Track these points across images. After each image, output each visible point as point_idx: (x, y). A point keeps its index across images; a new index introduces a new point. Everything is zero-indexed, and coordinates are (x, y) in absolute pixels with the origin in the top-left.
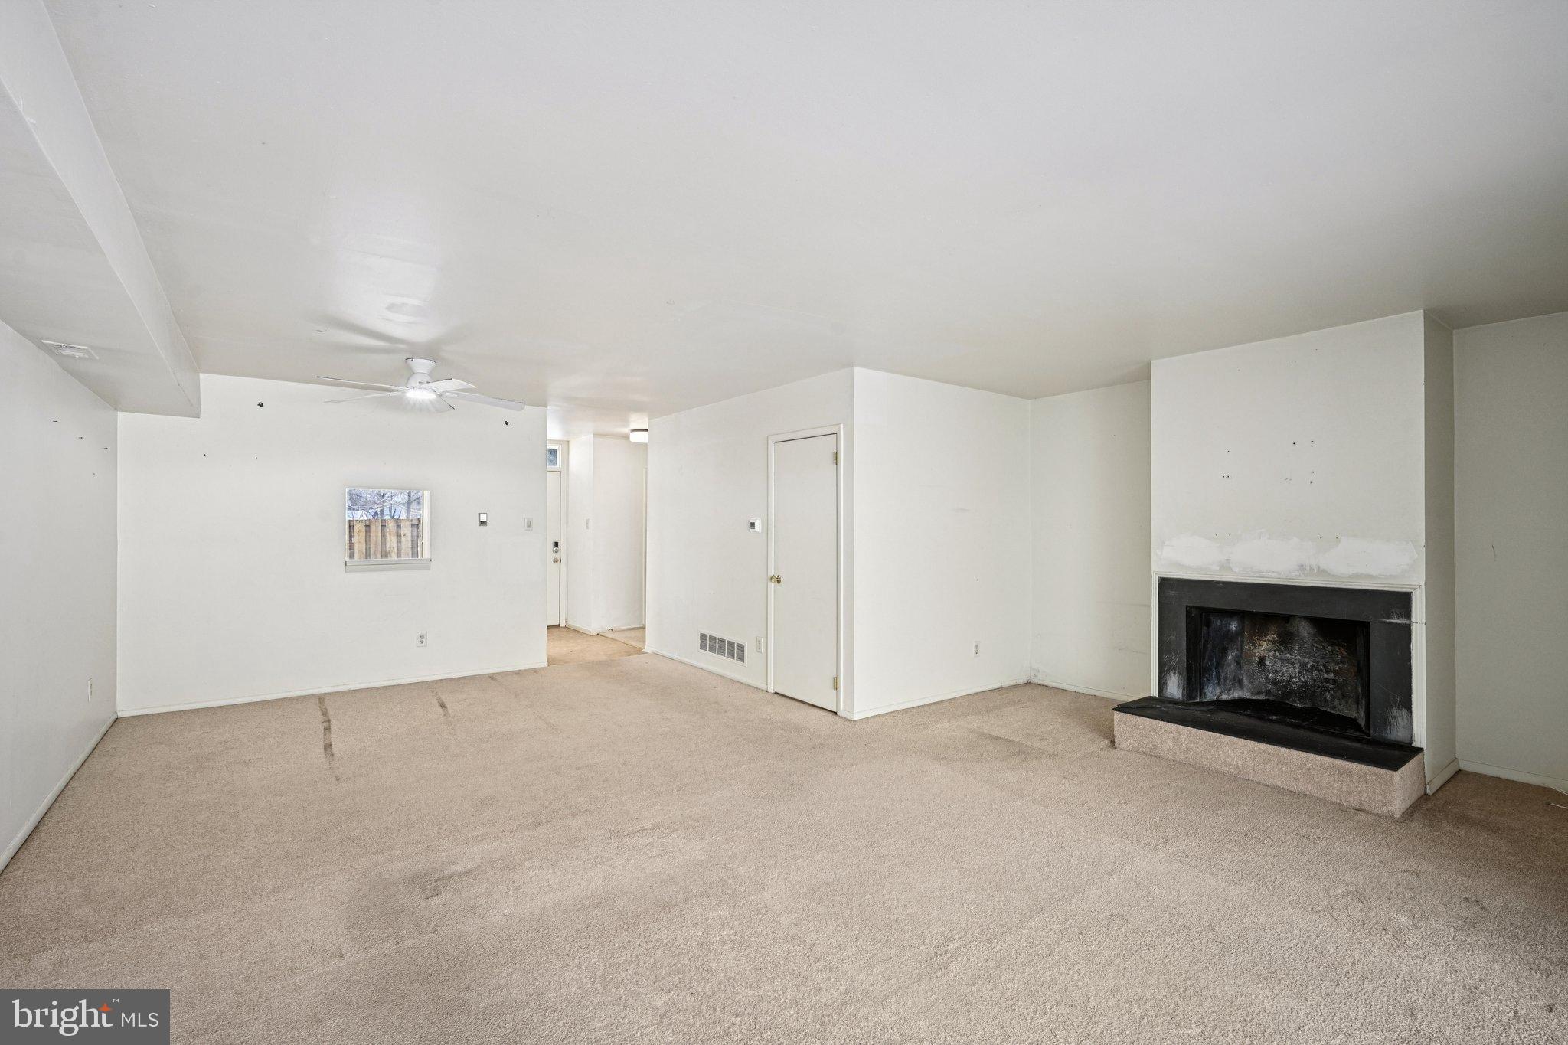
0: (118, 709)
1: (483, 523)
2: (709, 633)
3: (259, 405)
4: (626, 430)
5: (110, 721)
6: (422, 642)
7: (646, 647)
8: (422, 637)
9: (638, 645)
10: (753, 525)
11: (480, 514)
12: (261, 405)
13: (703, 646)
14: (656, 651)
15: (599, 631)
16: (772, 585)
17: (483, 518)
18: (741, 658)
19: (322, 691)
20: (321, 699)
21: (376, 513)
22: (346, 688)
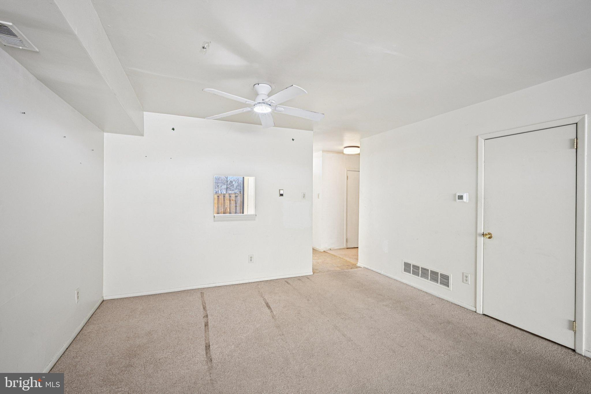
0: (104, 295)
1: (282, 195)
2: (413, 262)
3: (172, 129)
4: (341, 148)
5: (100, 302)
6: (251, 260)
7: (358, 263)
8: (251, 258)
9: (353, 261)
10: (461, 197)
11: (280, 190)
12: (173, 129)
13: (405, 270)
14: (366, 266)
15: (325, 250)
16: (481, 240)
17: (282, 192)
18: (447, 285)
19: (202, 287)
20: (202, 292)
21: (216, 191)
22: (214, 285)
